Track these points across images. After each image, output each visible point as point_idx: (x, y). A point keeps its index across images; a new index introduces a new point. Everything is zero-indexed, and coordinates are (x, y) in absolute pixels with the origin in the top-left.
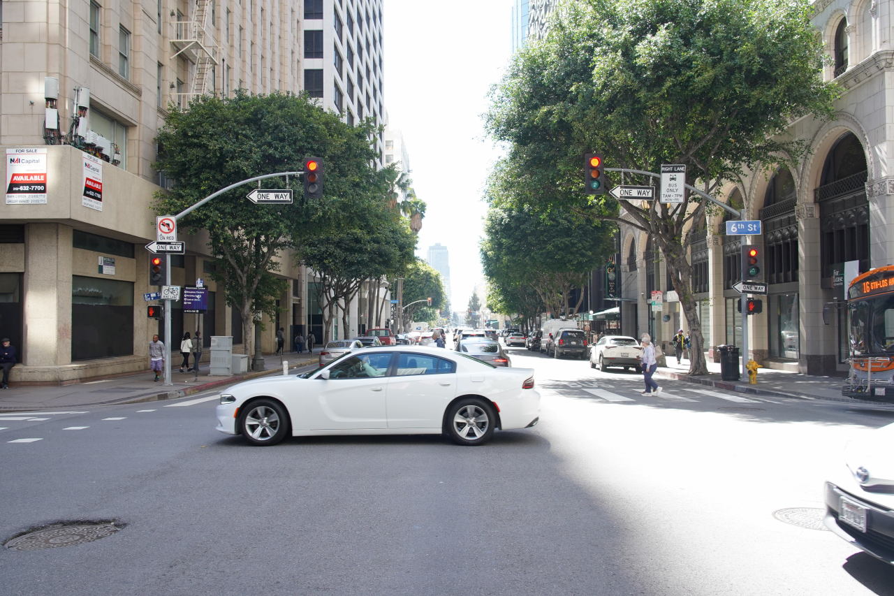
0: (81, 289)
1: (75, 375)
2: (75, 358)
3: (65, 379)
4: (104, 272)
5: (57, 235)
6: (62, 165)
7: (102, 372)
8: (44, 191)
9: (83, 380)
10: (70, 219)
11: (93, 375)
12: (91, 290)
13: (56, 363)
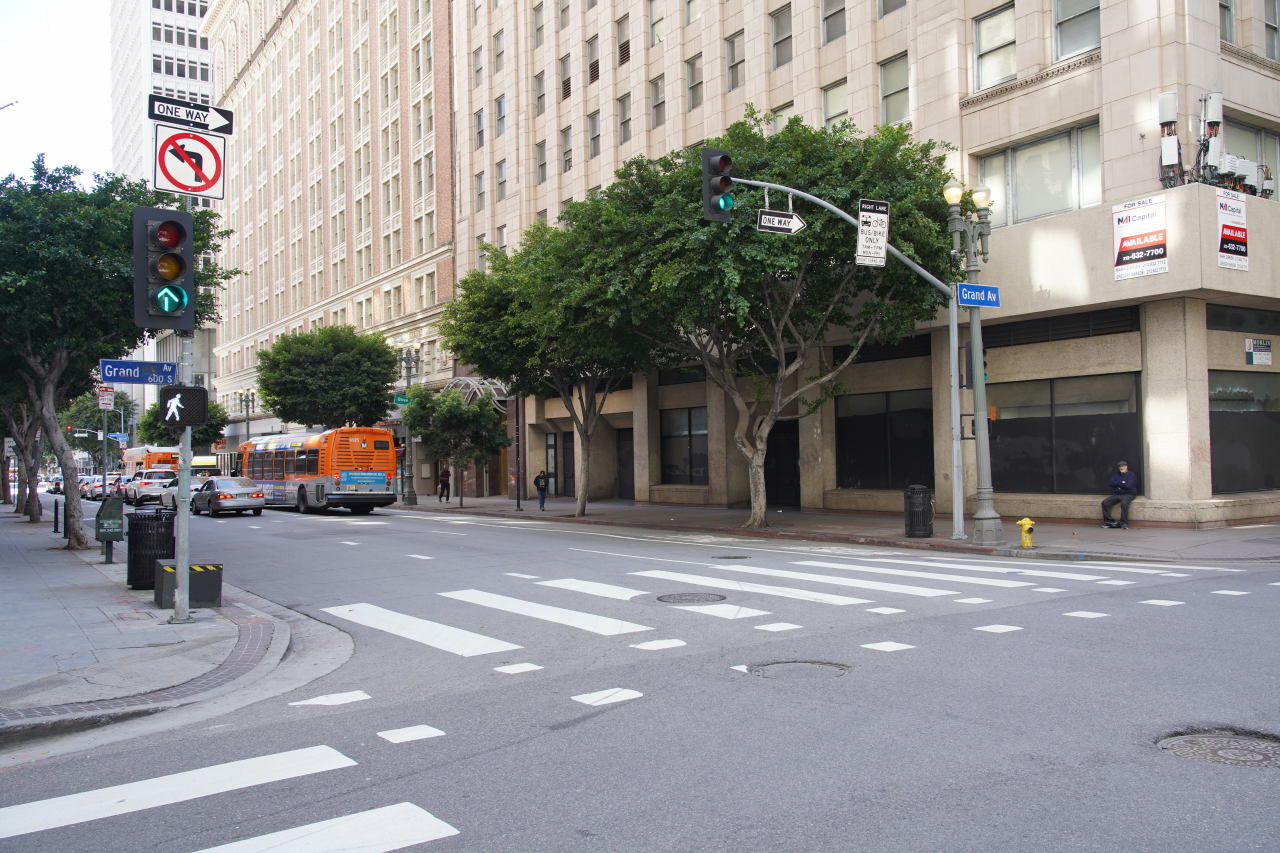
0: (1221, 389)
1: (1218, 515)
2: (1217, 490)
3: (1204, 520)
4: (1255, 362)
5: (1184, 315)
6: (1187, 214)
7: (1258, 512)
8: (1164, 255)
9: (1231, 522)
10: (1201, 290)
11: (1245, 516)
12: (1235, 391)
13: (1190, 497)
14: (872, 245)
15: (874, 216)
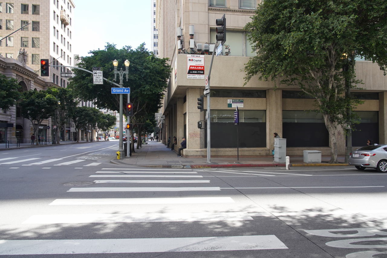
4: (233, 107)
5: (188, 93)
14: (98, 79)
15: (98, 71)
